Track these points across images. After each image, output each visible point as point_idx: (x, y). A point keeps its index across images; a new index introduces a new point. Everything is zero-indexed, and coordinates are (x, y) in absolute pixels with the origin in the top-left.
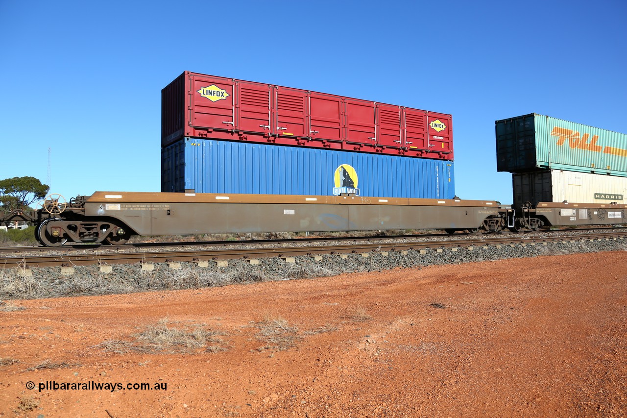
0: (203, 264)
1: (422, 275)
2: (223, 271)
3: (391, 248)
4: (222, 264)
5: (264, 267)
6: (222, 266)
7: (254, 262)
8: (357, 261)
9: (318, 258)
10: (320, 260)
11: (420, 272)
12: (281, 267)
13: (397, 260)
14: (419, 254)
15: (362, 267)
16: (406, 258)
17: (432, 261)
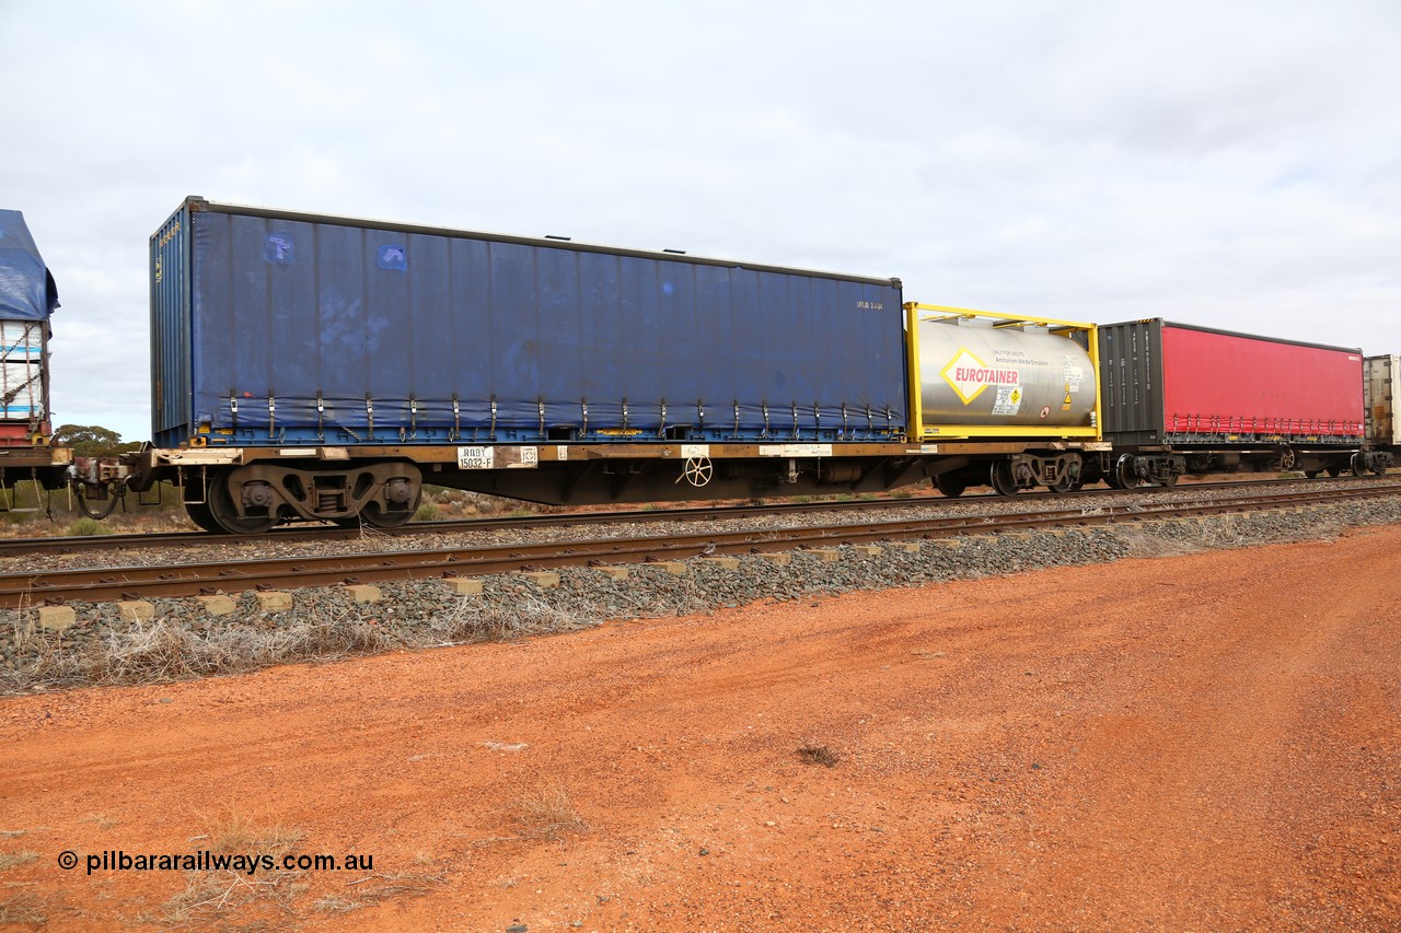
0: (220, 603)
1: (818, 624)
2: (271, 622)
3: (750, 547)
4: (275, 600)
5: (390, 610)
6: (276, 609)
7: (367, 592)
8: (652, 585)
9: (546, 578)
10: (553, 586)
11: (813, 616)
12: (440, 606)
13: (759, 581)
14: (819, 563)
15: (660, 605)
16: (784, 574)
17: (852, 579)
